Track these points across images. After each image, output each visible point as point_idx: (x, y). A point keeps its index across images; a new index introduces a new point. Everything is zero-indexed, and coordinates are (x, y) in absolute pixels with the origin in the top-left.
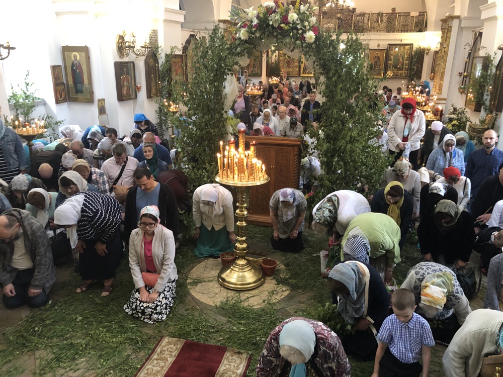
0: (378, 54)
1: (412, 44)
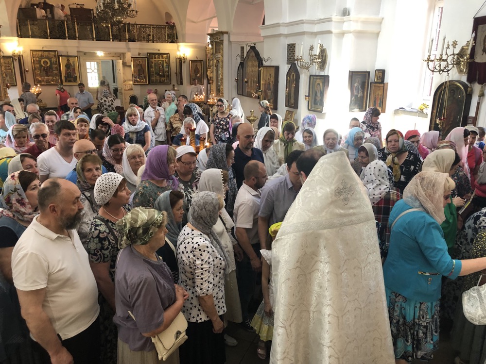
0: (139, 62)
1: (169, 54)
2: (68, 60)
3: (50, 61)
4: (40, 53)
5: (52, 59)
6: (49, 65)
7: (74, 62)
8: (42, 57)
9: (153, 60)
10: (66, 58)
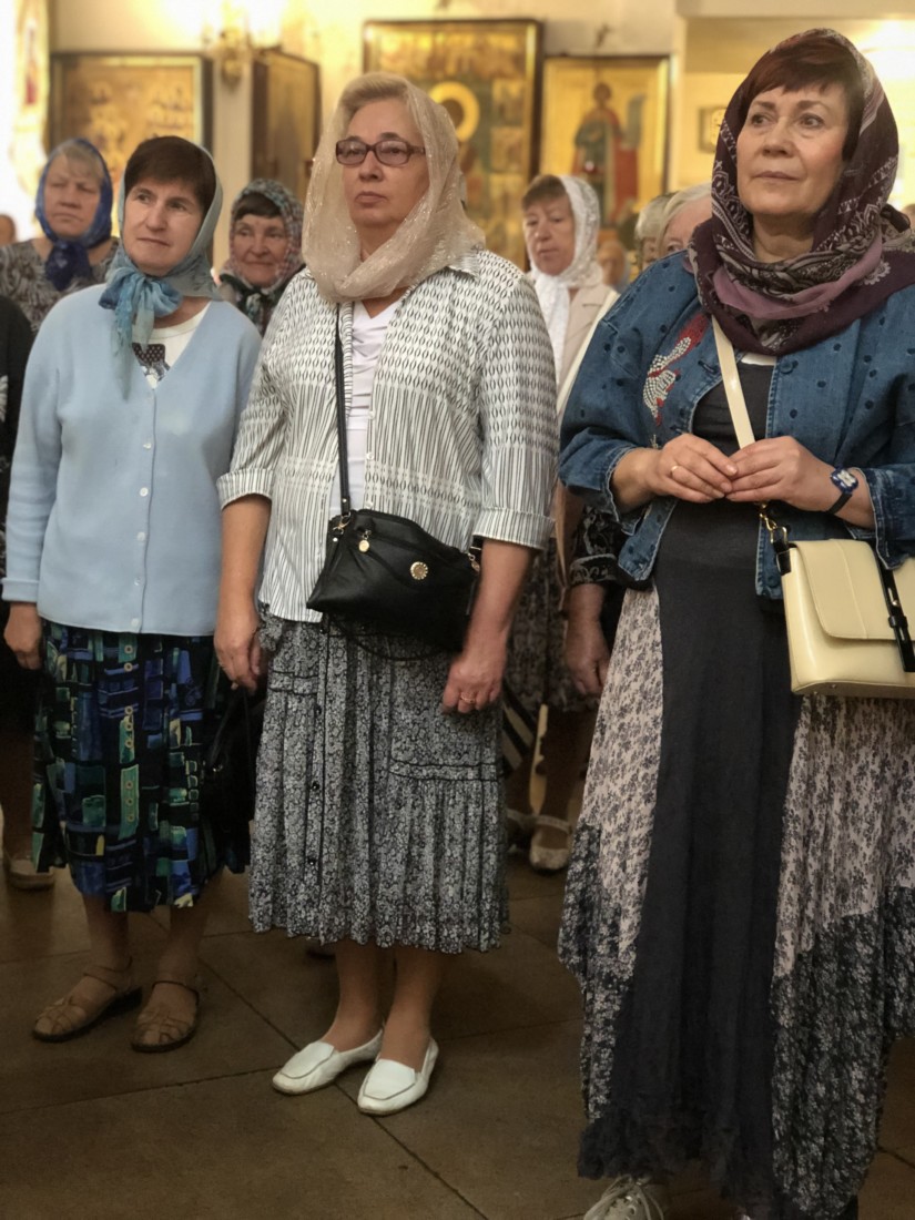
2: (602, 93)
3: (484, 101)
4: (425, 43)
5: (498, 89)
6: (466, 130)
7: (636, 105)
8: (435, 69)
10: (587, 77)
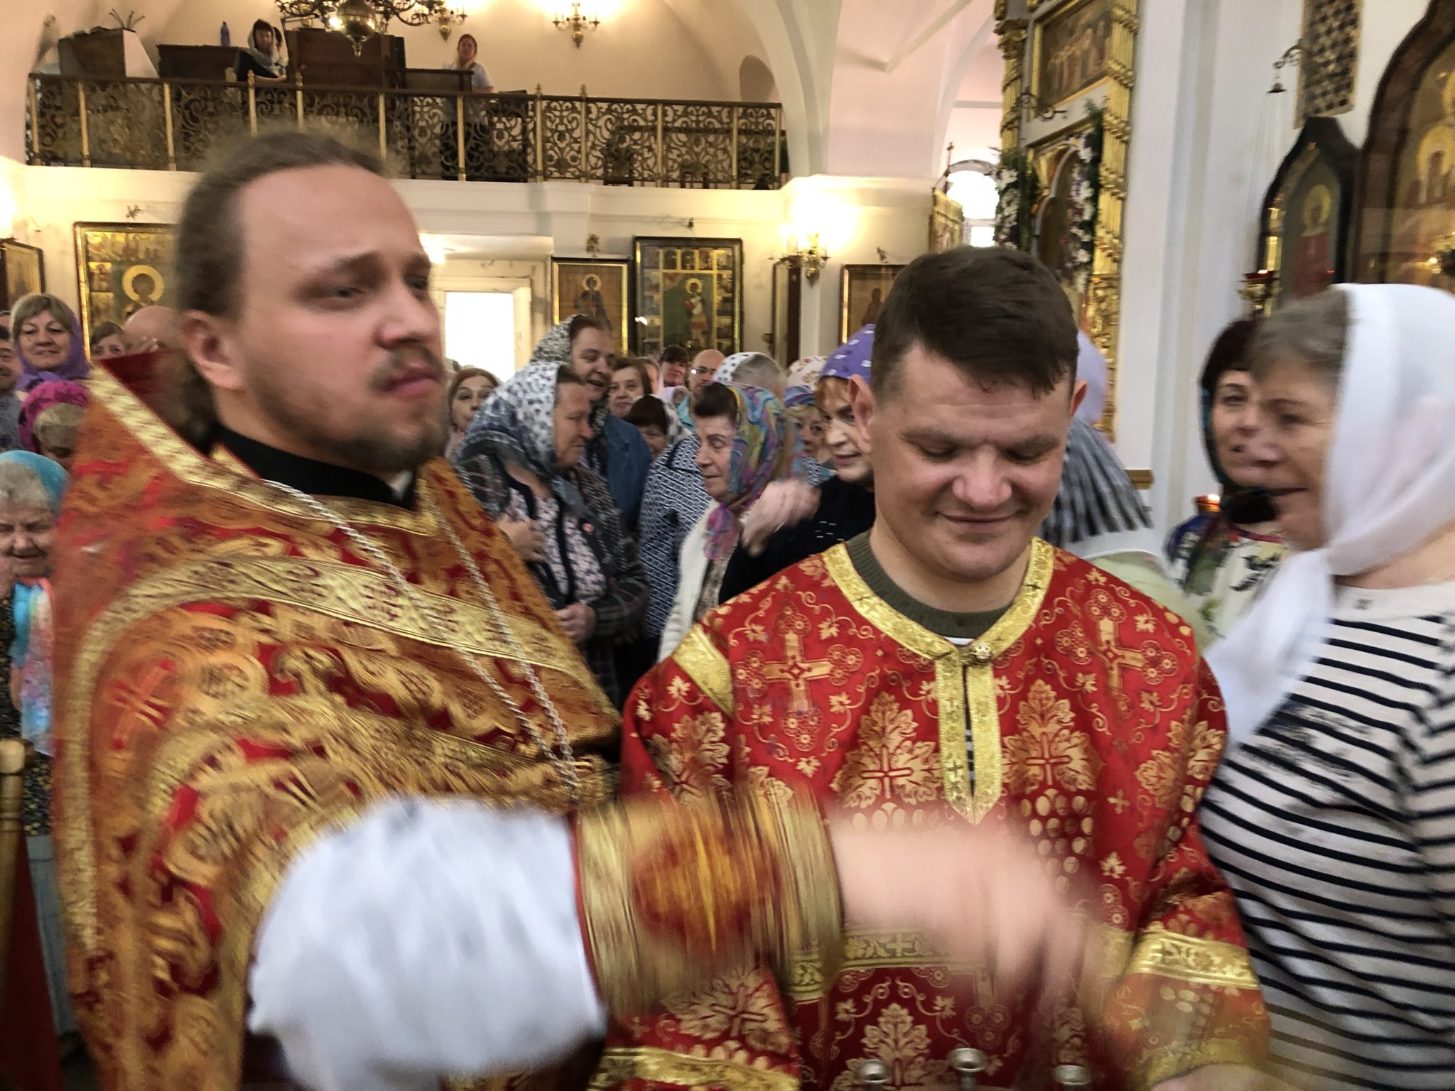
0: (591, 282)
1: (739, 241)
4: (120, 238)
8: (128, 257)
9: (657, 275)
